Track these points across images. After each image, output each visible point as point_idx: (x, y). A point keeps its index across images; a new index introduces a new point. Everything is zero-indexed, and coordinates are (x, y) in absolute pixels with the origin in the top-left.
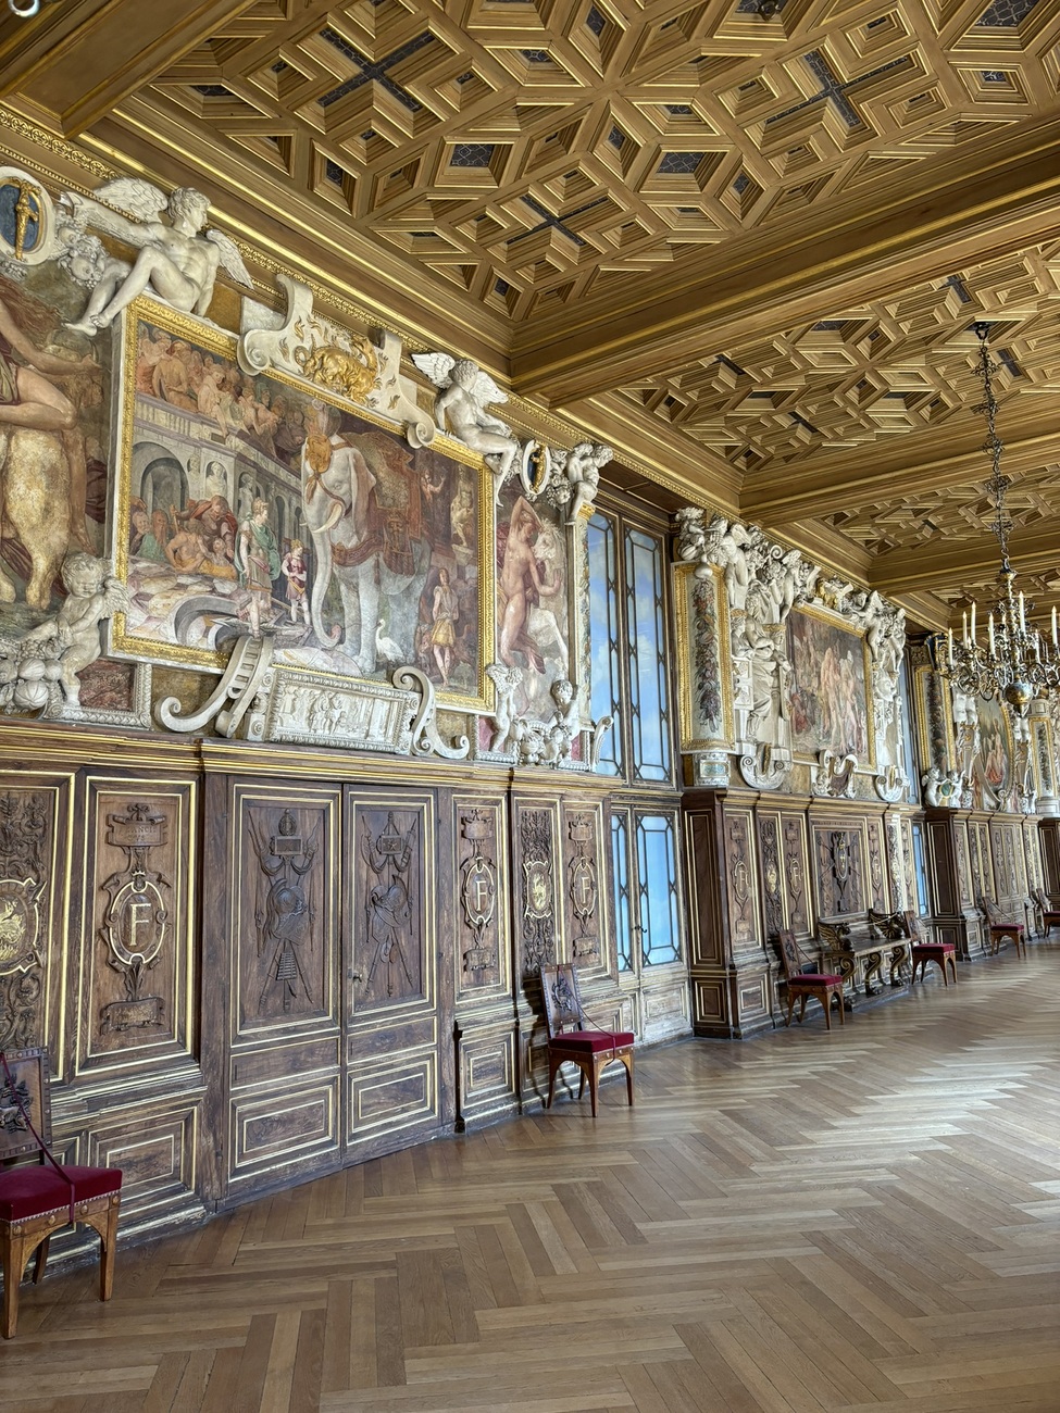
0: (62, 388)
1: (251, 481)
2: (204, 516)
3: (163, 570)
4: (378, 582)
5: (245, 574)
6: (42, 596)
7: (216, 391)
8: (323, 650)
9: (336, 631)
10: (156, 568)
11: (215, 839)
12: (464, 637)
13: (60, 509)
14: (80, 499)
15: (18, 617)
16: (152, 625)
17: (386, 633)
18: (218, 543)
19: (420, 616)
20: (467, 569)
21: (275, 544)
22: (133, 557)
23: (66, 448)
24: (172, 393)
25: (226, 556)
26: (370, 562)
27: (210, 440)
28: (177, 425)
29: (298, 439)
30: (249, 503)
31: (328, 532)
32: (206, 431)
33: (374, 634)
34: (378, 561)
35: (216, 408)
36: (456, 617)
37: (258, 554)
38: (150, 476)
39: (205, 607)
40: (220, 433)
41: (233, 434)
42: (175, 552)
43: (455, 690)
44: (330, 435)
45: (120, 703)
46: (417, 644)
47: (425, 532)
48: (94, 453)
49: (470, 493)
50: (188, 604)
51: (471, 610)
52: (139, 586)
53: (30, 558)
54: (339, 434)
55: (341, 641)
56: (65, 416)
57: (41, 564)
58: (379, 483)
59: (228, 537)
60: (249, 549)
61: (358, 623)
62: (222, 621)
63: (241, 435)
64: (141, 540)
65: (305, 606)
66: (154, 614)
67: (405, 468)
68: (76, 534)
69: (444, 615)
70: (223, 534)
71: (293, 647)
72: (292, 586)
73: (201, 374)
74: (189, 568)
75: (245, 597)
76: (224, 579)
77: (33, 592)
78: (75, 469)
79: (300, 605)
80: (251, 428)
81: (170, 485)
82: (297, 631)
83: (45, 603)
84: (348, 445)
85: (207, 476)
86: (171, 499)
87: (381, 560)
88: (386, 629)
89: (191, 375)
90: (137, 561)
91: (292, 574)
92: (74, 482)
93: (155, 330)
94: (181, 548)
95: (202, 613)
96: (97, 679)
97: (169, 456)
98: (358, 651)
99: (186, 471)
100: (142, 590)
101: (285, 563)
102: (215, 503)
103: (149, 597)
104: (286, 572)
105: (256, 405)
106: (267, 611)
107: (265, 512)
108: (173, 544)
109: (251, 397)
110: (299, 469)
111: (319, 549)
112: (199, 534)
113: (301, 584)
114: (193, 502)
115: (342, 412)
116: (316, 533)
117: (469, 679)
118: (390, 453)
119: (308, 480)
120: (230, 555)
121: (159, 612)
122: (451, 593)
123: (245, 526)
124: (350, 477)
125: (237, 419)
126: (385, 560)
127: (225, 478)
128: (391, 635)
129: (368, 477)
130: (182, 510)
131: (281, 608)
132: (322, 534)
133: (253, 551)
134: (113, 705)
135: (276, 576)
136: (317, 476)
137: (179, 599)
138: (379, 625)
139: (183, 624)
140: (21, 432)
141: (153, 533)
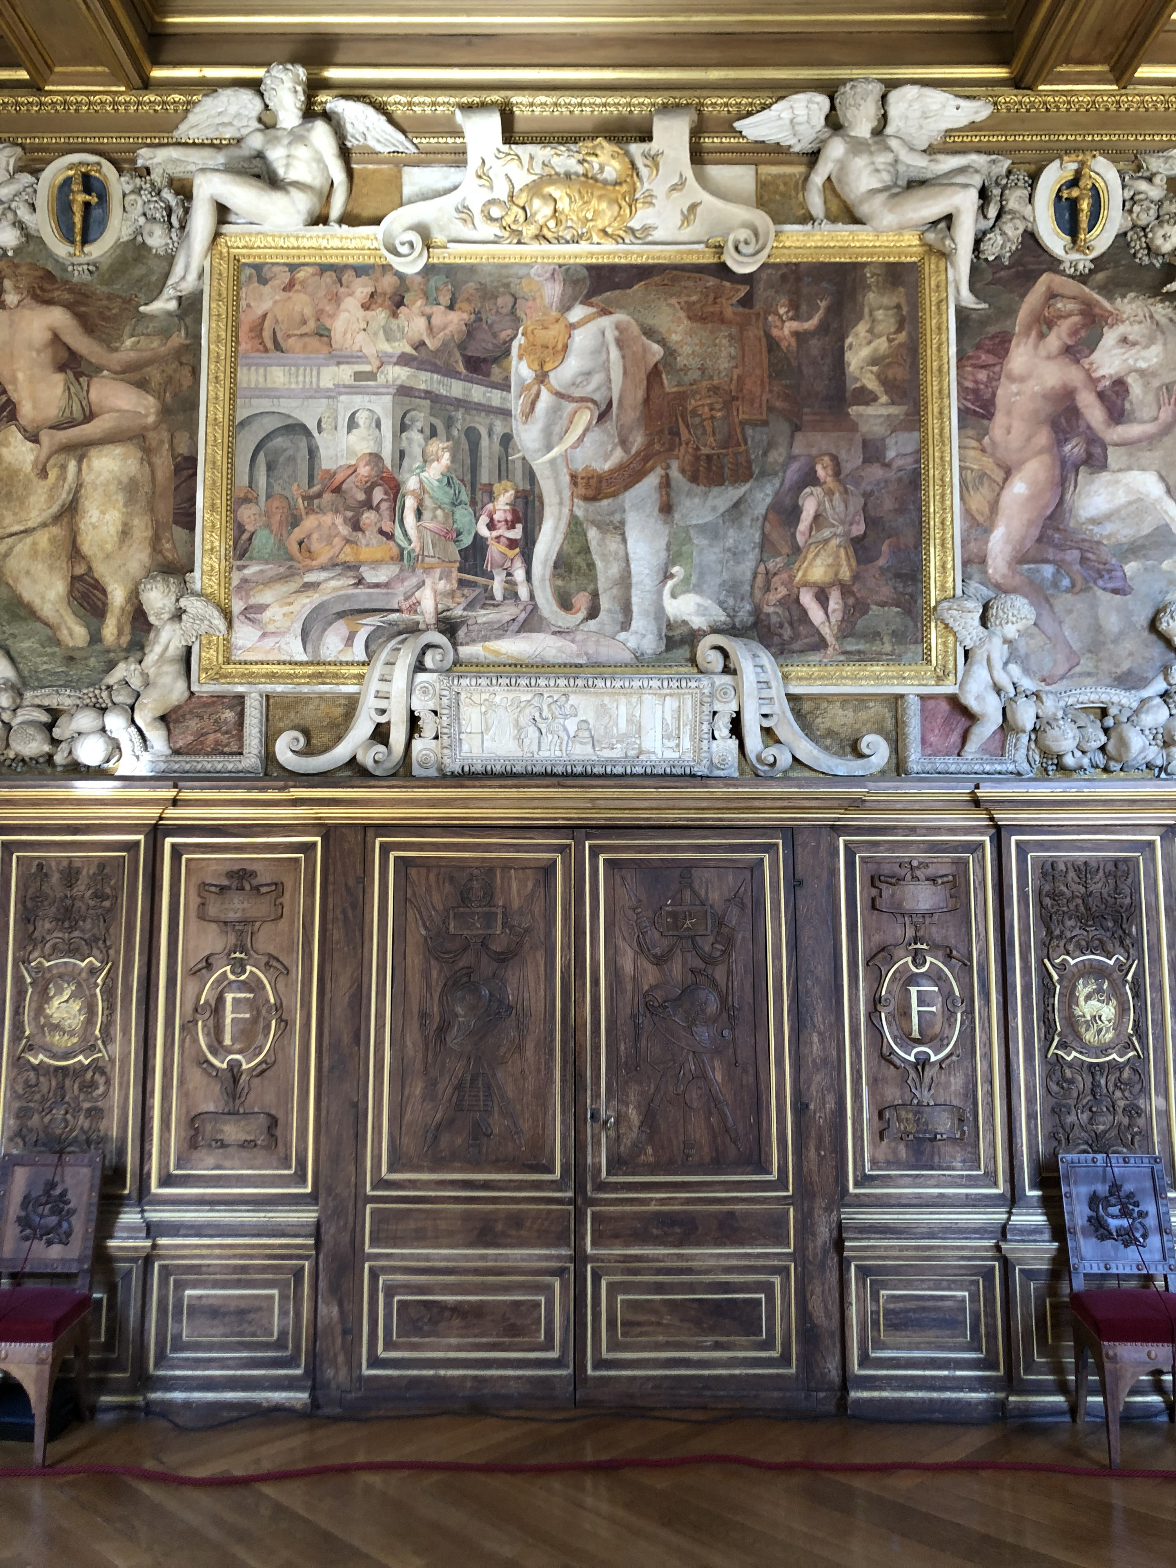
0: (142, 385)
1: (421, 418)
2: (344, 486)
3: (282, 570)
4: (667, 509)
5: (413, 550)
6: (120, 633)
7: (361, 313)
8: (554, 633)
9: (582, 601)
10: (271, 570)
11: (344, 912)
12: (881, 562)
13: (142, 528)
14: (166, 508)
15: (92, 662)
16: (269, 642)
17: (685, 587)
18: (368, 517)
19: (766, 545)
20: (890, 442)
21: (465, 497)
22: (239, 563)
23: (147, 452)
24: (291, 341)
25: (381, 532)
26: (652, 481)
27: (352, 382)
28: (301, 378)
29: (503, 335)
30: (417, 451)
31: (565, 456)
32: (345, 374)
33: (660, 593)
34: (667, 475)
35: (361, 337)
36: (859, 529)
37: (435, 517)
38: (262, 454)
39: (347, 607)
40: (367, 368)
41: (389, 363)
42: (300, 543)
43: (861, 657)
44: (566, 308)
45: (227, 745)
46: (758, 593)
47: (778, 404)
48: (183, 449)
49: (898, 307)
50: (321, 606)
51: (901, 510)
52: (248, 596)
53: (104, 592)
54: (586, 302)
55: (593, 612)
56: (146, 416)
57: (117, 596)
58: (670, 353)
59: (384, 506)
60: (419, 514)
61: (625, 581)
62: (374, 620)
63: (404, 360)
64: (250, 539)
65: (519, 574)
66: (271, 628)
67: (729, 312)
68: (160, 552)
69: (826, 533)
70: (375, 503)
71: (498, 637)
72: (495, 550)
73: (336, 299)
74: (323, 559)
75: (414, 581)
76: (376, 564)
77: (109, 631)
78: (160, 475)
79: (509, 574)
80: (420, 345)
81: (292, 459)
82: (508, 612)
83: (125, 640)
84: (605, 312)
85: (349, 431)
86: (294, 477)
87: (675, 473)
88: (686, 580)
89: (320, 307)
90: (244, 567)
91: (495, 533)
92: (158, 490)
93: (265, 269)
94: (309, 536)
95: (341, 615)
96: (196, 720)
97: (290, 422)
98: (626, 625)
99: (315, 433)
100: (252, 601)
101: (484, 520)
102: (362, 464)
103: (262, 608)
104: (484, 531)
105: (428, 310)
106: (452, 594)
107: (447, 455)
108: (298, 533)
109: (419, 303)
110: (507, 378)
111: (547, 486)
112: (337, 512)
113: (512, 544)
114: (327, 471)
115: (590, 268)
116: (540, 464)
117: (894, 634)
118: (694, 298)
119: (524, 388)
120: (387, 529)
121: (278, 624)
122: (846, 491)
123: (412, 484)
124: (608, 360)
125: (395, 340)
126: (683, 471)
127: (378, 425)
128: (698, 589)
129: (645, 349)
130: (310, 486)
131: (474, 584)
132: (553, 462)
133: (427, 515)
134: (218, 751)
135: (467, 541)
136: (542, 377)
137: (306, 603)
138: (667, 576)
139: (313, 635)
140: (93, 452)
141: (268, 526)
